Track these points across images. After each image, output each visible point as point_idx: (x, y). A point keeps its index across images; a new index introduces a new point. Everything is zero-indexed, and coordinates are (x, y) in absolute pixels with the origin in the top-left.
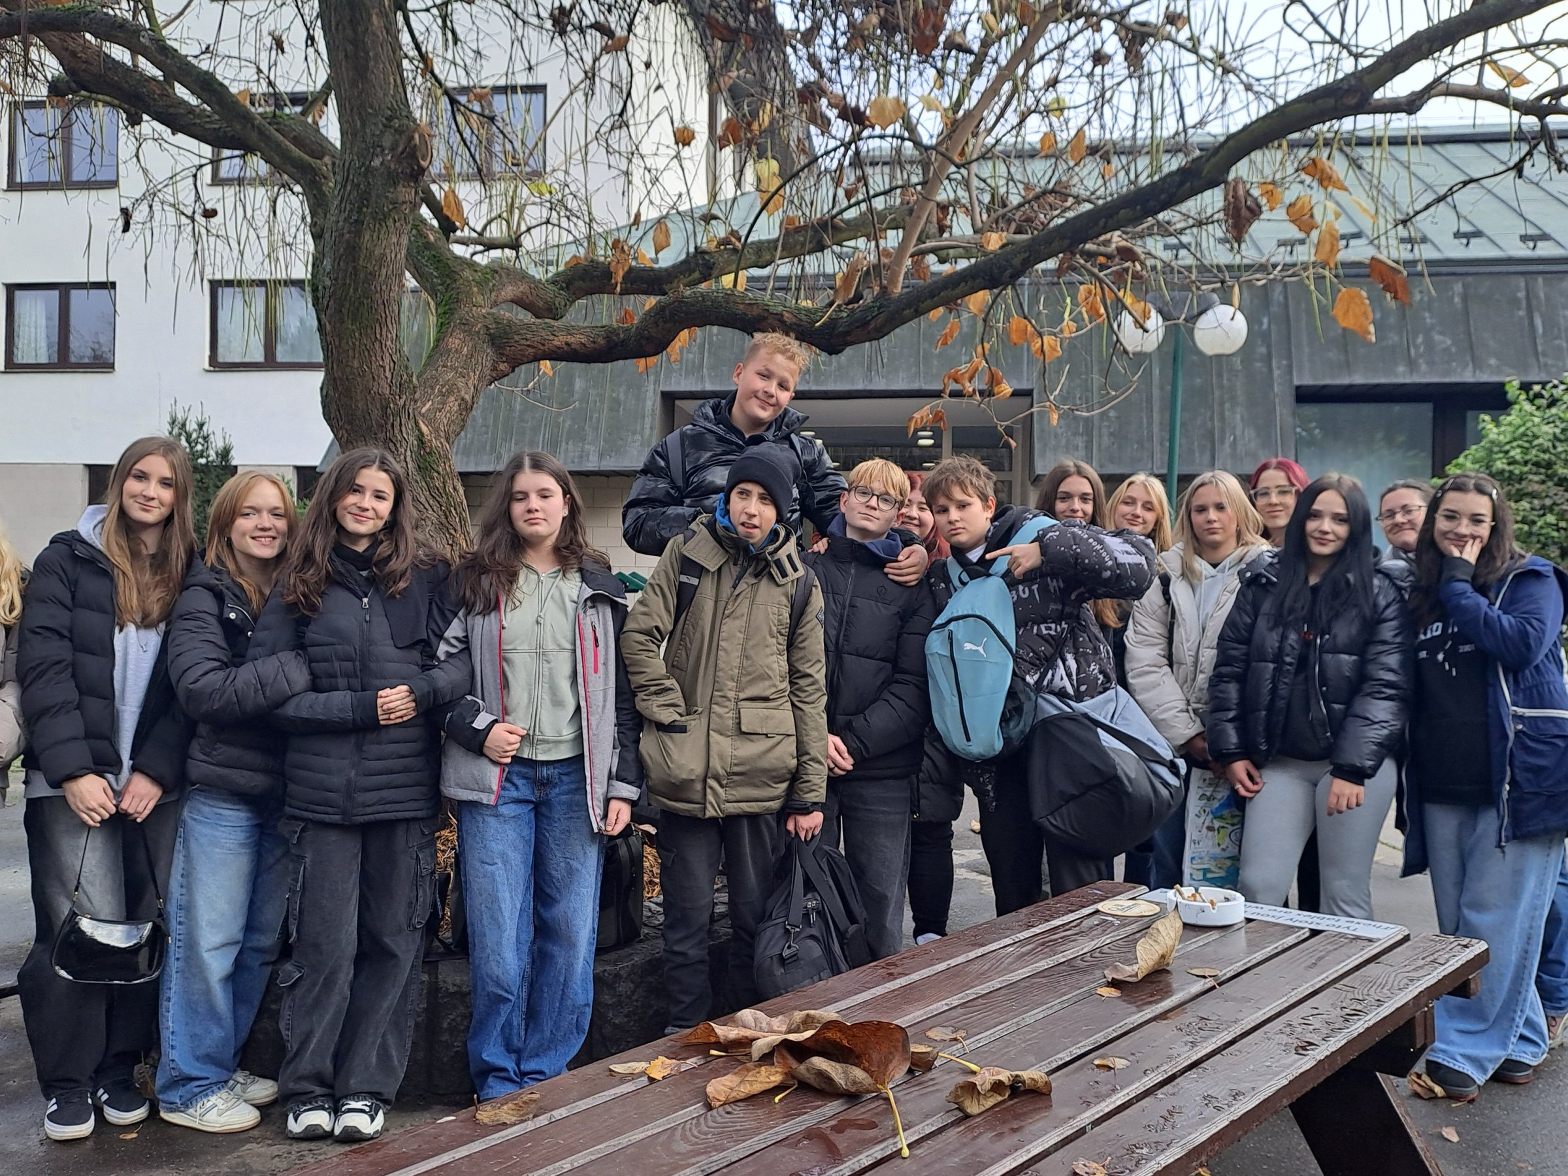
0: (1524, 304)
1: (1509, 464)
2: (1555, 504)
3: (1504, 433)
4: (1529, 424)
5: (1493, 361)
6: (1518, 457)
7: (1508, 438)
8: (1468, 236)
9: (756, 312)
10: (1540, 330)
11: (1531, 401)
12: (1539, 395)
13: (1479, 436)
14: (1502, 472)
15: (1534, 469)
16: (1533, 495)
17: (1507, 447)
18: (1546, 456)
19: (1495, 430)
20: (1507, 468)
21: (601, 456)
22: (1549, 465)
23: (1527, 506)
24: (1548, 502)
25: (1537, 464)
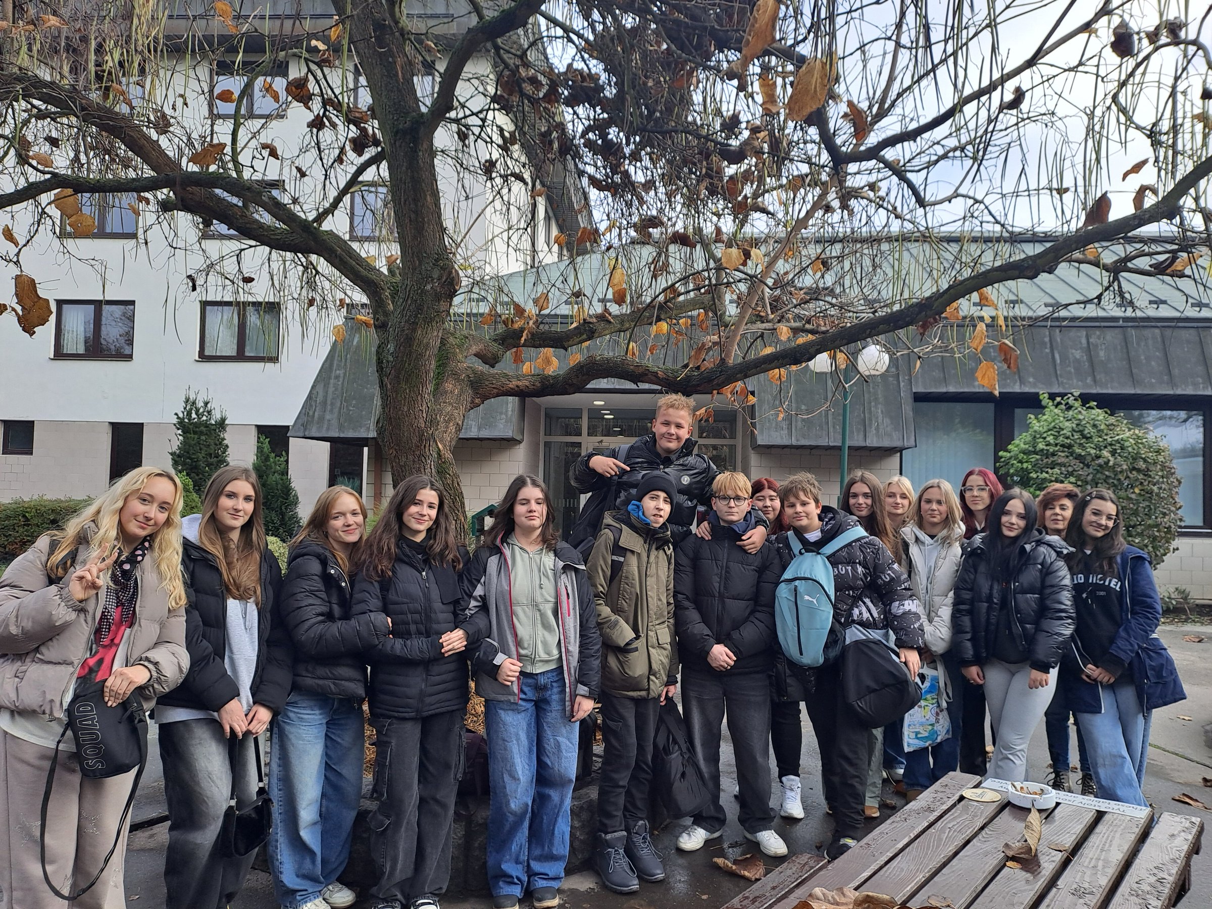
0: (1048, 345)
1: (1047, 445)
2: (1074, 470)
3: (1043, 426)
4: (1057, 421)
5: (1031, 380)
6: (1052, 441)
7: (1045, 429)
8: (1014, 302)
9: (641, 370)
10: (1058, 361)
11: (1056, 406)
12: (1059, 403)
13: (1027, 427)
14: (1042, 450)
15: (1062, 449)
16: (1061, 465)
17: (1045, 435)
18: (1068, 441)
19: (1037, 424)
20: (1045, 448)
21: (479, 429)
22: (1070, 446)
23: (1059, 472)
24: (1070, 469)
25: (1063, 446)
